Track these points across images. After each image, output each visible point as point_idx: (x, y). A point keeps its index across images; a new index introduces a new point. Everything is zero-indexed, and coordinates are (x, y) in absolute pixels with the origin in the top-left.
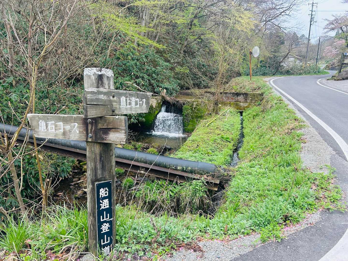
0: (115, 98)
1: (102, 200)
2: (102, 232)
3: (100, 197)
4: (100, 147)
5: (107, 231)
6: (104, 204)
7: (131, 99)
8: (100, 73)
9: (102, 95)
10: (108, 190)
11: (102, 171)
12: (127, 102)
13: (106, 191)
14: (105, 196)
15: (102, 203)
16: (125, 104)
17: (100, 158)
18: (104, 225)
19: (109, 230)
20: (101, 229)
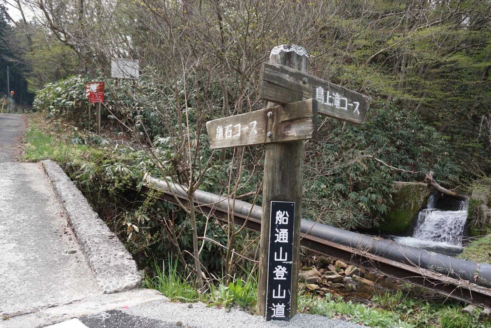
0: (307, 86)
1: (279, 229)
2: (275, 278)
3: (276, 223)
4: (282, 149)
5: (282, 278)
6: (282, 235)
7: (333, 94)
8: (288, 51)
9: (287, 76)
10: (288, 216)
11: (281, 185)
12: (326, 97)
13: (285, 216)
14: (283, 223)
15: (278, 233)
16: (323, 99)
17: (280, 167)
18: (279, 269)
19: (285, 279)
20: (274, 272)
